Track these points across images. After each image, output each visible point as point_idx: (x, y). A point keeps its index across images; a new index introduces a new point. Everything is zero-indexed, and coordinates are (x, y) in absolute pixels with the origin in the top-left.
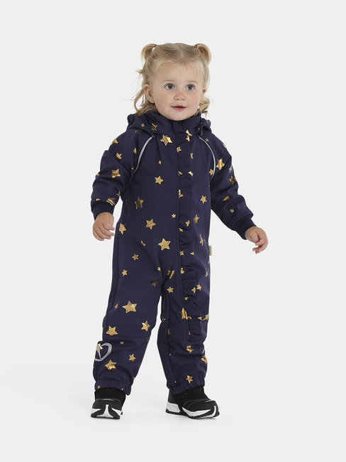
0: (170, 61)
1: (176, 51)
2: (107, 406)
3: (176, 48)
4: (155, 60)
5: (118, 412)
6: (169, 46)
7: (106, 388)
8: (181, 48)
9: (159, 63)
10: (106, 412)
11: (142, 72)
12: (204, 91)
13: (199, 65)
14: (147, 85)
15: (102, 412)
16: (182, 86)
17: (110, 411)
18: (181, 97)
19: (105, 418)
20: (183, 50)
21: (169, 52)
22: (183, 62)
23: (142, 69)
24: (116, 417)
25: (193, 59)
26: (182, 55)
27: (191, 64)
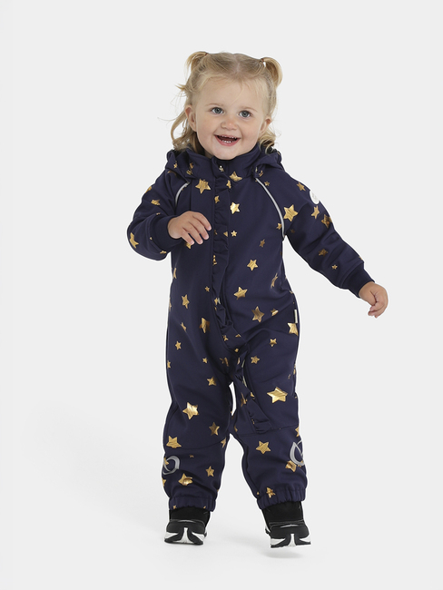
0: (221, 75)
1: (230, 62)
2: (186, 529)
3: (234, 59)
4: (201, 73)
5: (200, 536)
6: (223, 56)
7: (183, 508)
8: (239, 61)
9: (206, 76)
10: (185, 537)
11: (184, 88)
12: (268, 121)
13: (260, 85)
14: (189, 106)
15: (179, 537)
16: (233, 112)
17: (190, 536)
18: (230, 125)
19: (183, 543)
20: (241, 62)
21: (221, 63)
22: (239, 79)
23: (185, 84)
24: (197, 542)
25: (252, 76)
26: (238, 69)
27: (249, 82)
